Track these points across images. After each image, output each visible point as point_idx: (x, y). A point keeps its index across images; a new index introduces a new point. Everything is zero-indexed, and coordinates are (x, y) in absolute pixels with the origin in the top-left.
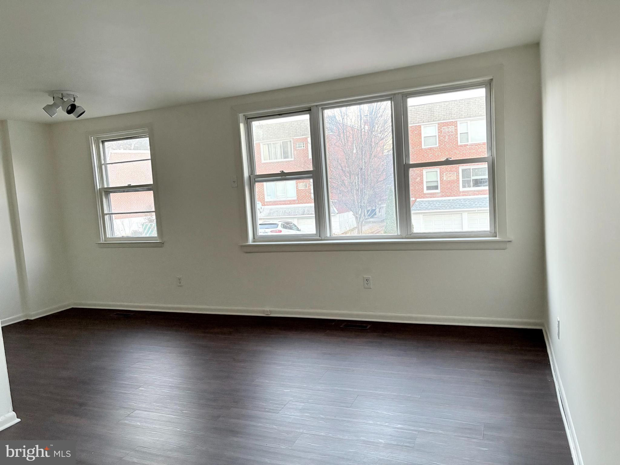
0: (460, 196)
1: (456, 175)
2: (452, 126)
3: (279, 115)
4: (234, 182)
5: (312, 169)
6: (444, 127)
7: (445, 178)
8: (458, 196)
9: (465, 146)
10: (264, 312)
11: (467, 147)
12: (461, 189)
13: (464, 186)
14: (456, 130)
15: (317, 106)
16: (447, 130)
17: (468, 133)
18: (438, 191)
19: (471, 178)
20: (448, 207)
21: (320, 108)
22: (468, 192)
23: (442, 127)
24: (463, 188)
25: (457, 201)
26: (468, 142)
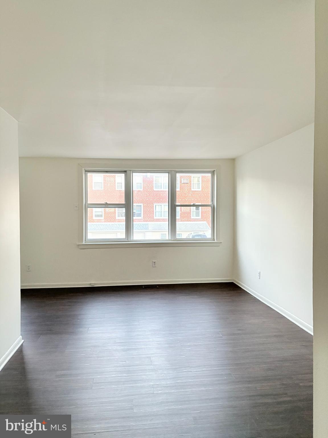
0: (116, 222)
3: (106, 172)
4: (76, 207)
5: (124, 203)
10: (90, 284)
13: (119, 216)
14: (115, 180)
15: (130, 170)
17: (122, 183)
18: (103, 218)
20: (109, 229)
21: (131, 172)
22: (121, 220)
24: (118, 217)
25: (114, 225)
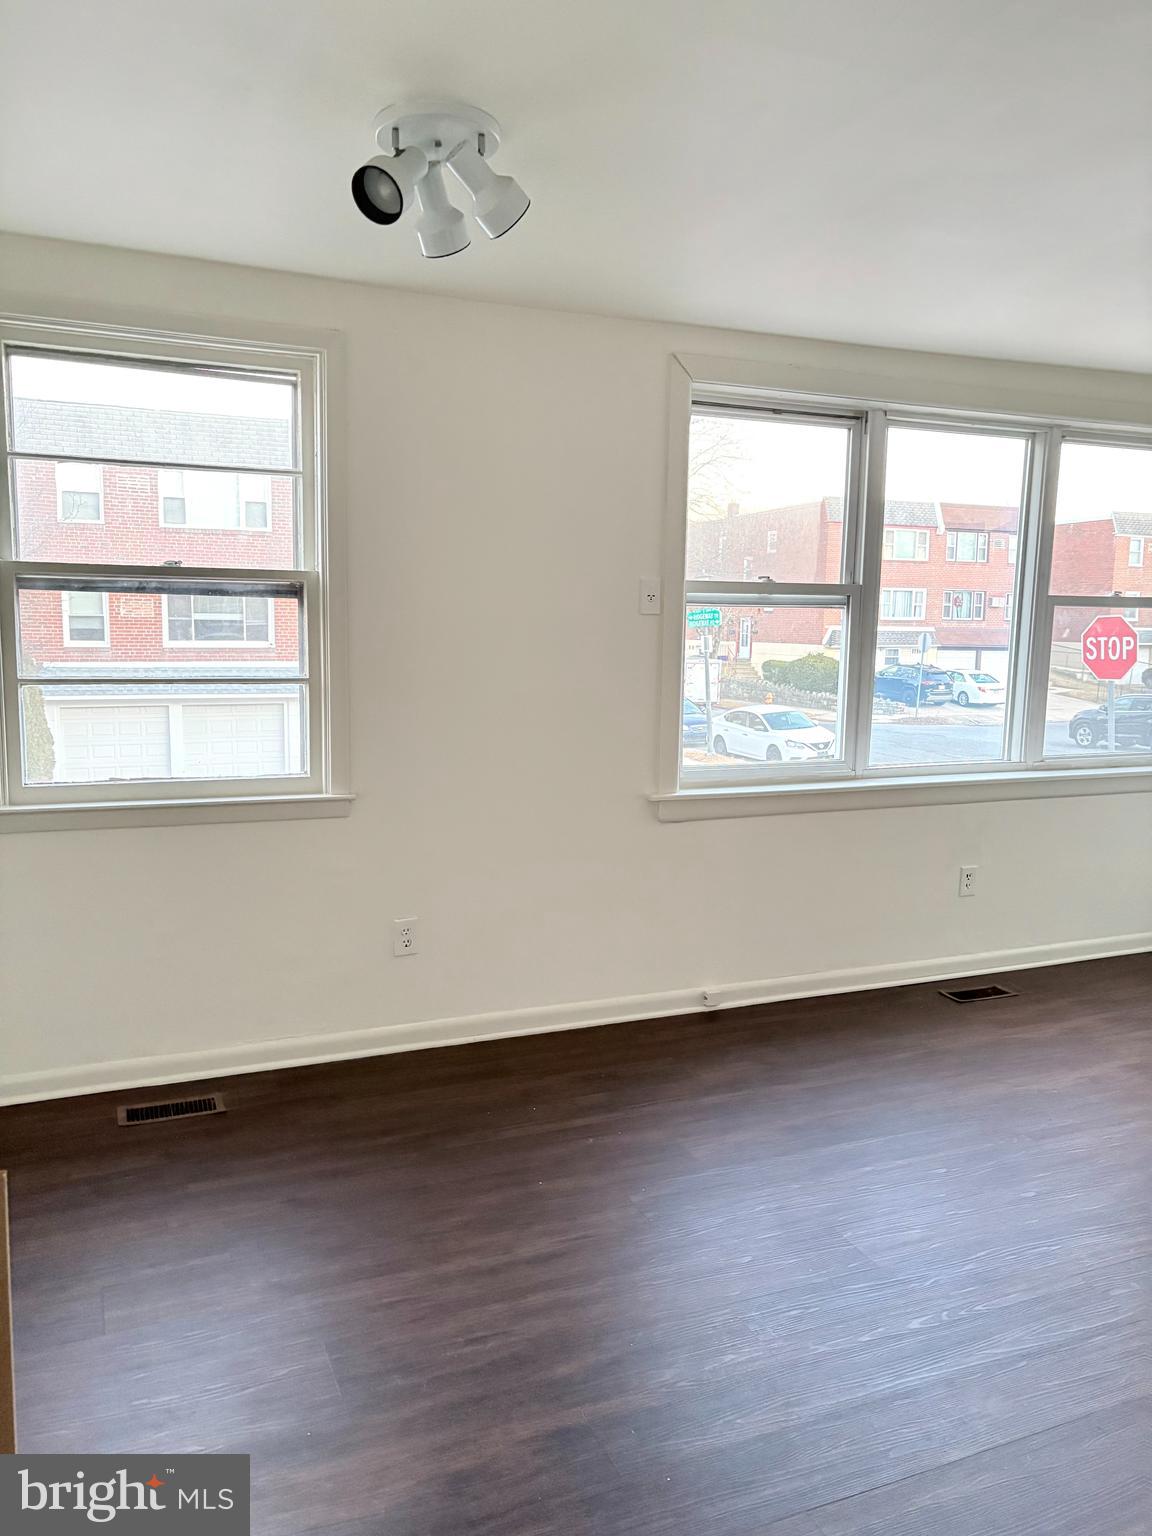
0: (164, 660)
1: (153, 605)
2: (143, 476)
6: (121, 475)
7: (122, 612)
8: (159, 660)
9: (178, 531)
11: (183, 535)
12: (167, 643)
14: (154, 489)
16: (129, 484)
18: (105, 644)
19: (190, 616)
22: (183, 650)
23: (118, 475)
24: (171, 639)
26: (185, 523)
